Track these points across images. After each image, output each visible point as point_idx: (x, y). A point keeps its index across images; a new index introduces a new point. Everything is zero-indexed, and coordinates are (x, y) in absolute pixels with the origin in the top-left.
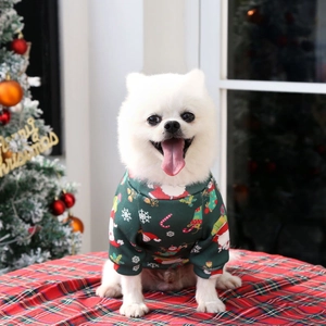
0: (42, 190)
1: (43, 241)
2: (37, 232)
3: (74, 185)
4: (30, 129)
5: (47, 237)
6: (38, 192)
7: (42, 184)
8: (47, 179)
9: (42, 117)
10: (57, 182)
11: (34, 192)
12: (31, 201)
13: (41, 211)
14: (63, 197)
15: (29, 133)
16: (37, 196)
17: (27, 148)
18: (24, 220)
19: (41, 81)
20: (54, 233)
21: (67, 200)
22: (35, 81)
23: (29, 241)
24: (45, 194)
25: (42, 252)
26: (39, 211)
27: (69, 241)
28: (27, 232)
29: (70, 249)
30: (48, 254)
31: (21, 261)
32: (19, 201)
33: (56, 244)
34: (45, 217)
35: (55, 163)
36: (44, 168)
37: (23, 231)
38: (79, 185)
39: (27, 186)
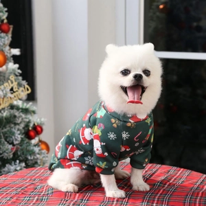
0: (21, 122)
1: (20, 156)
2: (17, 151)
3: (43, 120)
4: (12, 83)
5: (23, 153)
6: (18, 124)
7: (20, 119)
8: (24, 116)
9: (21, 75)
10: (31, 118)
11: (15, 124)
12: (13, 130)
13: (19, 136)
14: (35, 128)
15: (11, 85)
16: (17, 127)
17: (9, 95)
18: (8, 142)
19: (21, 51)
20: (28, 151)
21: (37, 130)
22: (16, 52)
23: (11, 156)
24: (22, 125)
25: (20, 163)
26: (18, 137)
27: (38, 156)
28: (10, 150)
29: (39, 161)
30: (23, 164)
31: (6, 169)
32: (5, 130)
33: (29, 158)
34: (22, 140)
35: (29, 105)
36: (22, 109)
37: (7, 150)
38: (46, 120)
39: (11, 120)
